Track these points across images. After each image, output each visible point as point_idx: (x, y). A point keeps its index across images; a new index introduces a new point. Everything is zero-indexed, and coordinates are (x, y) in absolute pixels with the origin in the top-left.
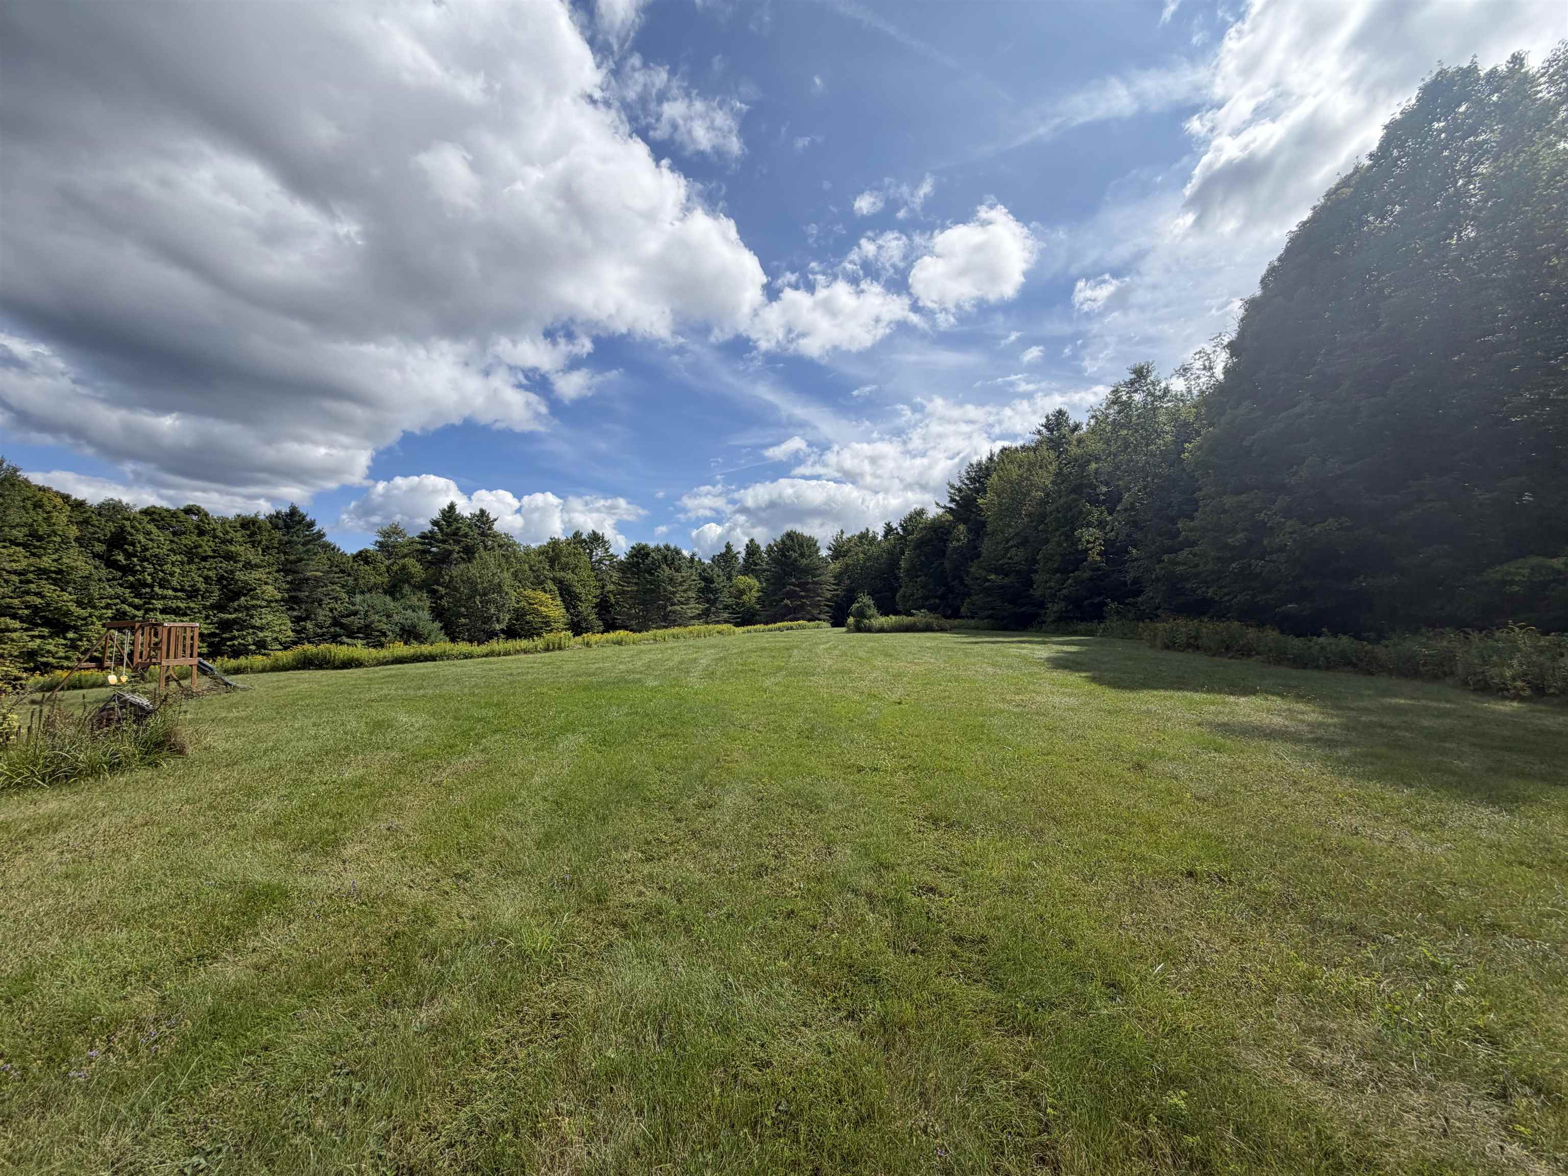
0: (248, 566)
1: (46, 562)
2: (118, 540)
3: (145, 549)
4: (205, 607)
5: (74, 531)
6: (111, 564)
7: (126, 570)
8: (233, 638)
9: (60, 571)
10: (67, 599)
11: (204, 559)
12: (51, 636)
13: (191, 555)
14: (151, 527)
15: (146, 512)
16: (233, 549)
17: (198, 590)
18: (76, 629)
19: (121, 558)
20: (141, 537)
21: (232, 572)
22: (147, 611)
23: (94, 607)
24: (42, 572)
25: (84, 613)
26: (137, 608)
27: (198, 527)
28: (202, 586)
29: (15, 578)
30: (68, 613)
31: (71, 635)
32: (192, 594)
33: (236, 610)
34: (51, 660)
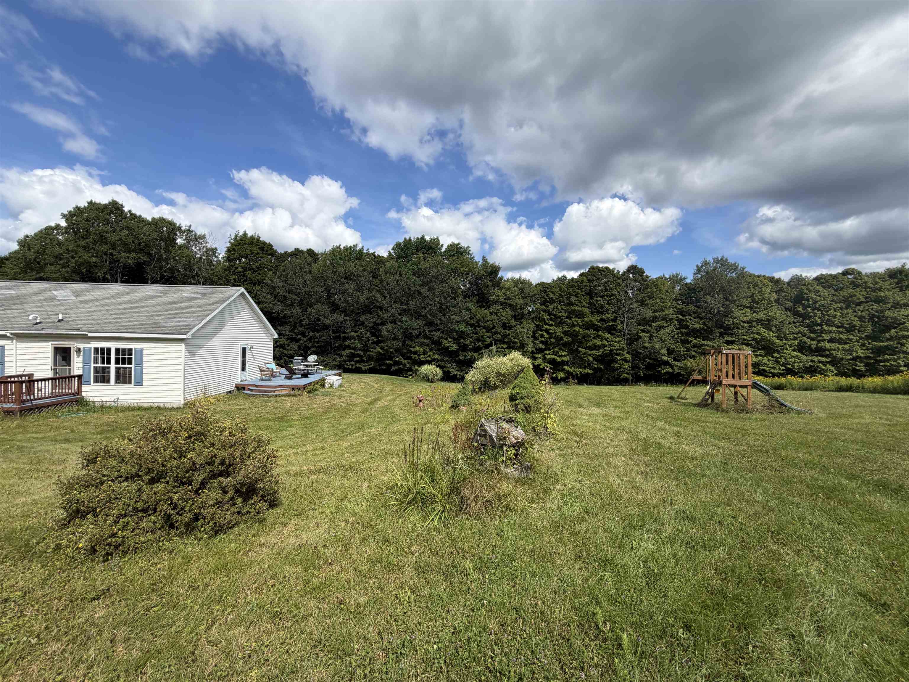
0: (896, 305)
1: (760, 316)
2: (799, 299)
3: (815, 302)
4: (861, 338)
5: (774, 296)
6: (796, 313)
7: (804, 316)
8: (886, 360)
9: (768, 320)
10: (771, 335)
11: (859, 304)
12: (766, 355)
13: (848, 302)
14: (820, 288)
15: (817, 279)
16: (882, 294)
17: (855, 326)
18: (779, 352)
19: (800, 309)
20: (812, 295)
21: (882, 311)
22: (819, 341)
23: (787, 339)
24: (759, 321)
25: (780, 343)
26: (813, 339)
27: (852, 283)
28: (858, 323)
29: (746, 325)
30: (773, 344)
31: (776, 355)
32: (851, 329)
33: (888, 340)
34: (766, 368)
